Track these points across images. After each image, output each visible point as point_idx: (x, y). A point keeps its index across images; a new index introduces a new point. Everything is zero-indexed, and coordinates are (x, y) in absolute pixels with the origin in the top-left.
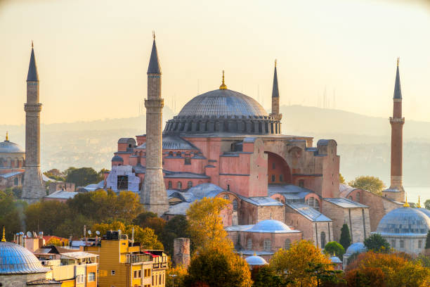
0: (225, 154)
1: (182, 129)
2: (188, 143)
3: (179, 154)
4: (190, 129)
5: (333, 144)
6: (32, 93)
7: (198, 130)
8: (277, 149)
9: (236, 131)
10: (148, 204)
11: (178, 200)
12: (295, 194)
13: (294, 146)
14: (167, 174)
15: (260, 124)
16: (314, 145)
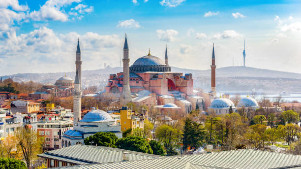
0: (151, 79)
1: (135, 70)
2: (137, 75)
3: (134, 79)
4: (138, 70)
5: (191, 75)
6: (78, 58)
7: (141, 70)
8: (170, 77)
9: (155, 71)
10: (124, 98)
11: (134, 96)
12: (178, 94)
13: (176, 76)
14: (131, 87)
15: (163, 68)
16: (184, 75)
